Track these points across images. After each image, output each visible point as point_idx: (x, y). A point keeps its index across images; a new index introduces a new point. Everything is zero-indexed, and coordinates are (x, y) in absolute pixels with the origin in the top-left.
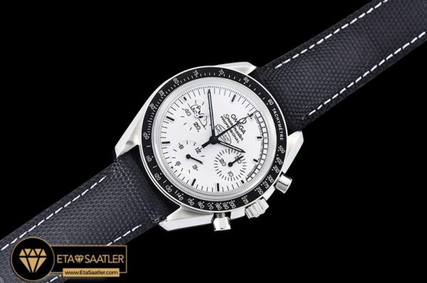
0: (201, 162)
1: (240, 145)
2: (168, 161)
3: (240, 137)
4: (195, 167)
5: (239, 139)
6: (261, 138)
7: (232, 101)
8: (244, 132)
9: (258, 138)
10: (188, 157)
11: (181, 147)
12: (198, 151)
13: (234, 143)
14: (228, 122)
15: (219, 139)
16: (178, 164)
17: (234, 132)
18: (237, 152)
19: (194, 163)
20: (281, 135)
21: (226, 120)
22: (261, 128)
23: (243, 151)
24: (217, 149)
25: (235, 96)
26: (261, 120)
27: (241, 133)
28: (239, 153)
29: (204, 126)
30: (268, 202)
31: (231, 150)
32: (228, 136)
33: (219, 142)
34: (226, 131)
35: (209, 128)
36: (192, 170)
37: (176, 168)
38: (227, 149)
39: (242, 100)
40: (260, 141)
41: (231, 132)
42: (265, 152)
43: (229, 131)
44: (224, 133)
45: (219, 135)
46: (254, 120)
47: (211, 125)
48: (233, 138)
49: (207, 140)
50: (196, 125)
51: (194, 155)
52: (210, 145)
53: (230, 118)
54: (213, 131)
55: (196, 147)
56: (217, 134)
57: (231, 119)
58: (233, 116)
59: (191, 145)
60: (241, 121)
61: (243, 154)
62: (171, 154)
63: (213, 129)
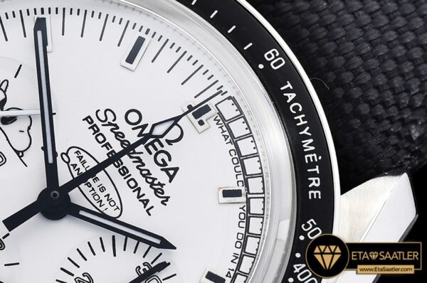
1: (158, 222)
3: (158, 190)
5: (154, 201)
6: (236, 193)
7: (130, 59)
8: (172, 173)
9: (227, 193)
13: (133, 214)
14: (111, 138)
15: (75, 196)
17: (135, 173)
18: (143, 247)
20: (315, 182)
21: (106, 131)
22: (240, 159)
23: (165, 244)
25: (140, 42)
26: (238, 128)
27: (162, 177)
28: (154, 252)
29: (19, 153)
31: (120, 239)
32: (110, 190)
33: (74, 211)
34: (101, 166)
35: (36, 158)
38: (107, 235)
39: (169, 56)
40: (234, 209)
41: (124, 172)
42: (252, 245)
43: (111, 169)
44: (92, 173)
45: (74, 183)
46: (213, 131)
47: (45, 148)
48: (129, 197)
52: (36, 219)
53: (120, 121)
54: (51, 170)
56: (64, 177)
57: (124, 128)
58: (133, 117)
60: (159, 131)
61: (166, 255)
63: (51, 160)
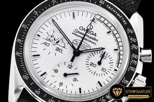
0: (77, 74)
1: (99, 45)
2: (53, 86)
3: (94, 39)
4: (75, 80)
6: (110, 32)
7: (74, 17)
8: (95, 35)
9: (108, 33)
10: (65, 75)
11: (56, 71)
12: (70, 67)
13: (93, 46)
14: (79, 34)
15: (80, 49)
16: (61, 84)
17: (88, 39)
18: (99, 51)
19: (72, 77)
20: (124, 21)
21: (78, 34)
22: (106, 25)
23: (103, 49)
24: (83, 58)
25: (73, 13)
26: (102, 19)
27: (94, 37)
28: (101, 51)
29: (64, 47)
30: (143, 74)
31: (93, 52)
33: (82, 52)
34: (82, 41)
35: (68, 46)
36: (74, 83)
37: (61, 88)
38: (90, 53)
39: (80, 13)
40: (111, 35)
41: (86, 39)
42: (119, 40)
43: (84, 40)
44: (81, 43)
45: (79, 47)
46: (98, 23)
47: (69, 43)
48: (90, 44)
49: (72, 55)
50: (58, 49)
51: (69, 71)
52: (76, 58)
53: (79, 30)
54: (73, 47)
55: (67, 65)
56: (76, 47)
57: (81, 31)
58: (81, 28)
59: (62, 66)
60: (89, 28)
61: (104, 51)
62: (52, 80)
63: (72, 45)
